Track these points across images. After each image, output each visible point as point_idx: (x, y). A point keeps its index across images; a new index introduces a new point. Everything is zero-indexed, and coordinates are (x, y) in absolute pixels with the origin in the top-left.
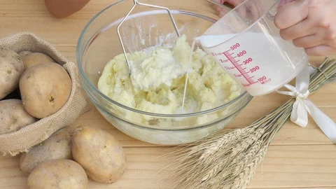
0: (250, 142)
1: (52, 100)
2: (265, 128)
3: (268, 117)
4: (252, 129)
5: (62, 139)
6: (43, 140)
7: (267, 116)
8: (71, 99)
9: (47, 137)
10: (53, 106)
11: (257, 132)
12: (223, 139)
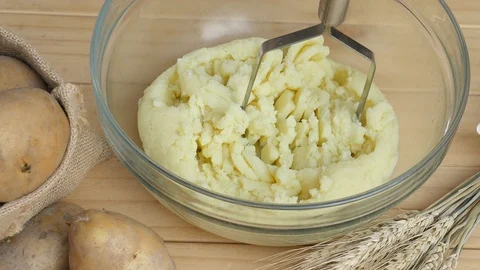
0: (424, 248)
1: (27, 168)
2: (456, 215)
3: (462, 193)
4: (431, 219)
5: (51, 231)
6: (11, 235)
7: (460, 191)
8: (67, 162)
9: (18, 229)
10: (29, 180)
11: (437, 225)
12: (369, 243)
